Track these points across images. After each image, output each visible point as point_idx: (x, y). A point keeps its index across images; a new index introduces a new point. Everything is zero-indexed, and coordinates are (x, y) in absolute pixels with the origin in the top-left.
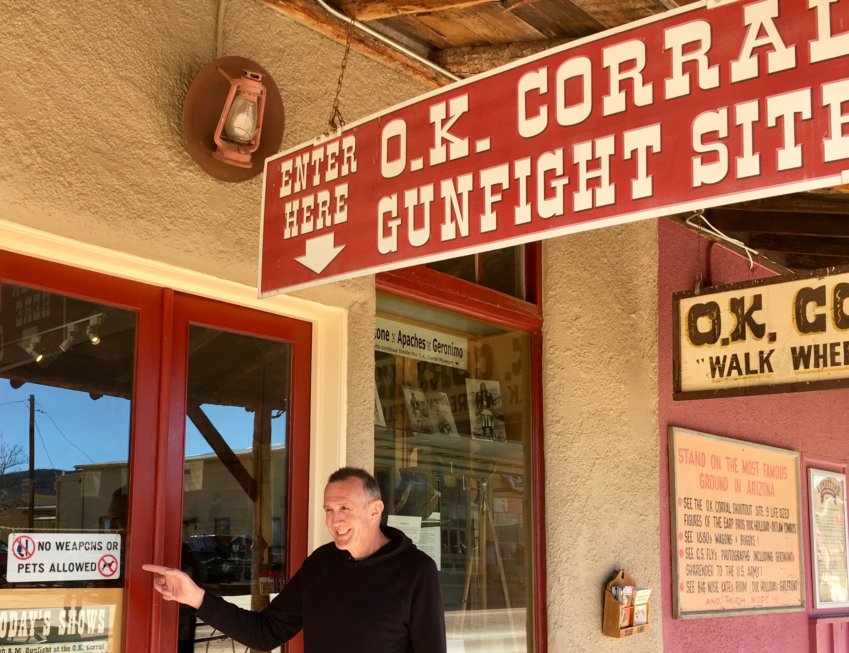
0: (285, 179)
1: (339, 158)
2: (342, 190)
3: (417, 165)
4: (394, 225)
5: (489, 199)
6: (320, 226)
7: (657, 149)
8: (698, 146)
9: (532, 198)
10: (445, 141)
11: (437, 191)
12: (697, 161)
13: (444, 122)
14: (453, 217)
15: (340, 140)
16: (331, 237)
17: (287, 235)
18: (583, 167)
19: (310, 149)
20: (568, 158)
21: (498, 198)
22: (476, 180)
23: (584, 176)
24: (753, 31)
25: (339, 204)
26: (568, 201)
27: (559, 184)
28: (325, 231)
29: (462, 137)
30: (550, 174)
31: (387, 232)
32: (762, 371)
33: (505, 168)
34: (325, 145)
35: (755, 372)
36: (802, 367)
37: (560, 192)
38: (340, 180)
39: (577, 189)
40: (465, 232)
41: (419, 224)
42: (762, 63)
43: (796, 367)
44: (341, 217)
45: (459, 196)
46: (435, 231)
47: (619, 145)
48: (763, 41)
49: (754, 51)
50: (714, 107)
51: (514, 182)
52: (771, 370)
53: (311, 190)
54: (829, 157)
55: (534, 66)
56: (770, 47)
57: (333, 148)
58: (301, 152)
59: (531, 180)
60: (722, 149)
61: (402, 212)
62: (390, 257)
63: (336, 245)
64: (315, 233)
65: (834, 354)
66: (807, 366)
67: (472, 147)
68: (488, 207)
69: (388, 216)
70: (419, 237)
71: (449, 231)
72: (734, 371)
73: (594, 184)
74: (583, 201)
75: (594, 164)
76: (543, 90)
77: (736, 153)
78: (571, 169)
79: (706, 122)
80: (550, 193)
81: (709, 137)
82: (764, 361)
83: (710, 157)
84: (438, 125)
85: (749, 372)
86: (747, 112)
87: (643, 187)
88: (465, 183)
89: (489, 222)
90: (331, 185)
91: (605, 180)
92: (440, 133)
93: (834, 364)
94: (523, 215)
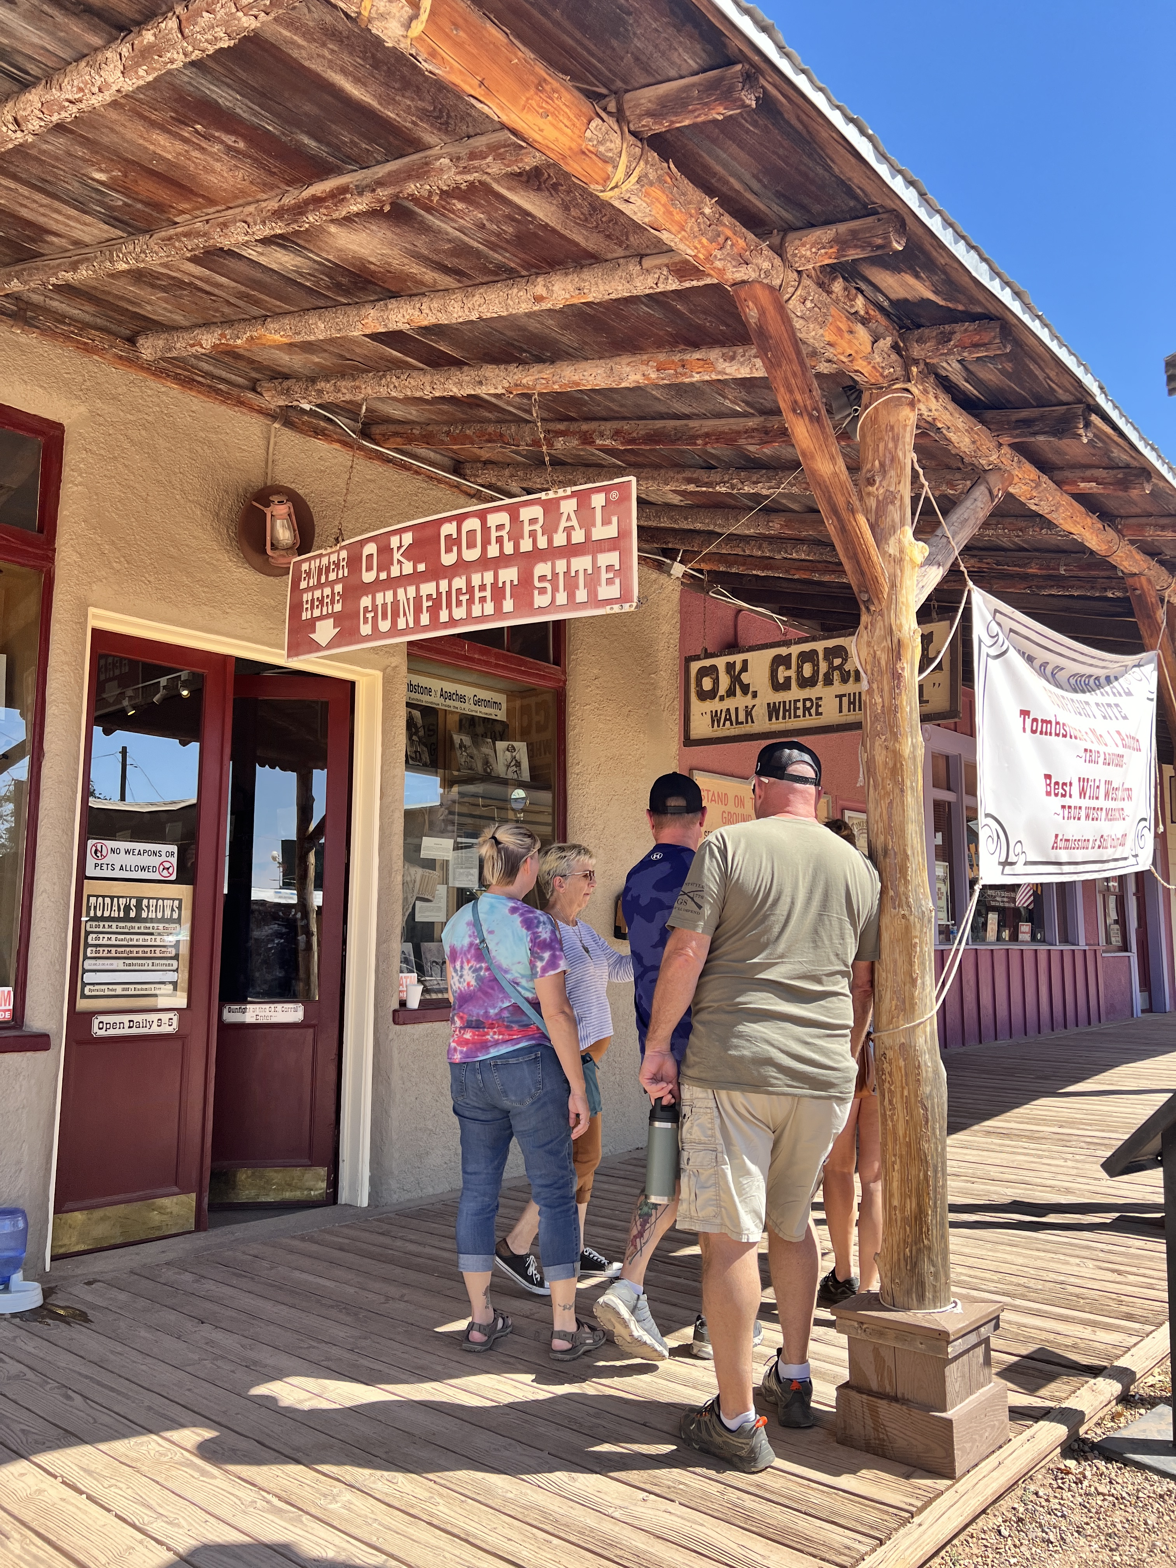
0: (304, 575)
1: (337, 565)
2: (339, 588)
3: (383, 576)
4: (370, 615)
5: (426, 604)
6: (325, 613)
7: (516, 583)
8: (537, 584)
9: (449, 606)
10: (399, 561)
11: (395, 595)
12: (536, 592)
13: (399, 548)
14: (405, 614)
15: (338, 552)
16: (331, 621)
17: (304, 618)
18: (477, 589)
19: (321, 556)
20: (469, 582)
21: (430, 603)
22: (418, 590)
23: (478, 595)
24: (564, 518)
25: (337, 598)
26: (469, 609)
27: (464, 598)
28: (328, 616)
29: (409, 560)
30: (459, 591)
31: (366, 621)
32: (747, 722)
33: (433, 584)
34: (329, 554)
35: (742, 723)
36: (774, 719)
37: (464, 603)
38: (337, 581)
39: (474, 603)
40: (411, 625)
41: (384, 617)
42: (569, 537)
43: (770, 719)
44: (338, 607)
45: (408, 600)
46: (394, 623)
47: (496, 577)
48: (569, 524)
49: (565, 529)
50: (544, 561)
51: (439, 594)
52: (753, 722)
53: (320, 586)
54: (600, 597)
55: (450, 519)
56: (573, 527)
57: (334, 558)
58: (314, 557)
59: (449, 593)
60: (549, 587)
61: (375, 607)
62: (367, 638)
63: (334, 627)
64: (321, 618)
65: (796, 709)
66: (777, 718)
67: (415, 567)
68: (424, 609)
69: (366, 609)
70: (384, 626)
71: (401, 624)
72: (728, 723)
73: (483, 600)
74: (476, 611)
75: (482, 588)
76: (455, 536)
77: (555, 589)
78: (470, 589)
79: (542, 569)
80: (459, 603)
81: (542, 578)
82: (748, 713)
83: (543, 591)
84: (395, 550)
85: (738, 723)
86: (561, 565)
87: (508, 605)
88: (411, 591)
89: (425, 619)
90: (332, 584)
91: (489, 598)
92: (397, 556)
93: (796, 716)
94: (444, 616)
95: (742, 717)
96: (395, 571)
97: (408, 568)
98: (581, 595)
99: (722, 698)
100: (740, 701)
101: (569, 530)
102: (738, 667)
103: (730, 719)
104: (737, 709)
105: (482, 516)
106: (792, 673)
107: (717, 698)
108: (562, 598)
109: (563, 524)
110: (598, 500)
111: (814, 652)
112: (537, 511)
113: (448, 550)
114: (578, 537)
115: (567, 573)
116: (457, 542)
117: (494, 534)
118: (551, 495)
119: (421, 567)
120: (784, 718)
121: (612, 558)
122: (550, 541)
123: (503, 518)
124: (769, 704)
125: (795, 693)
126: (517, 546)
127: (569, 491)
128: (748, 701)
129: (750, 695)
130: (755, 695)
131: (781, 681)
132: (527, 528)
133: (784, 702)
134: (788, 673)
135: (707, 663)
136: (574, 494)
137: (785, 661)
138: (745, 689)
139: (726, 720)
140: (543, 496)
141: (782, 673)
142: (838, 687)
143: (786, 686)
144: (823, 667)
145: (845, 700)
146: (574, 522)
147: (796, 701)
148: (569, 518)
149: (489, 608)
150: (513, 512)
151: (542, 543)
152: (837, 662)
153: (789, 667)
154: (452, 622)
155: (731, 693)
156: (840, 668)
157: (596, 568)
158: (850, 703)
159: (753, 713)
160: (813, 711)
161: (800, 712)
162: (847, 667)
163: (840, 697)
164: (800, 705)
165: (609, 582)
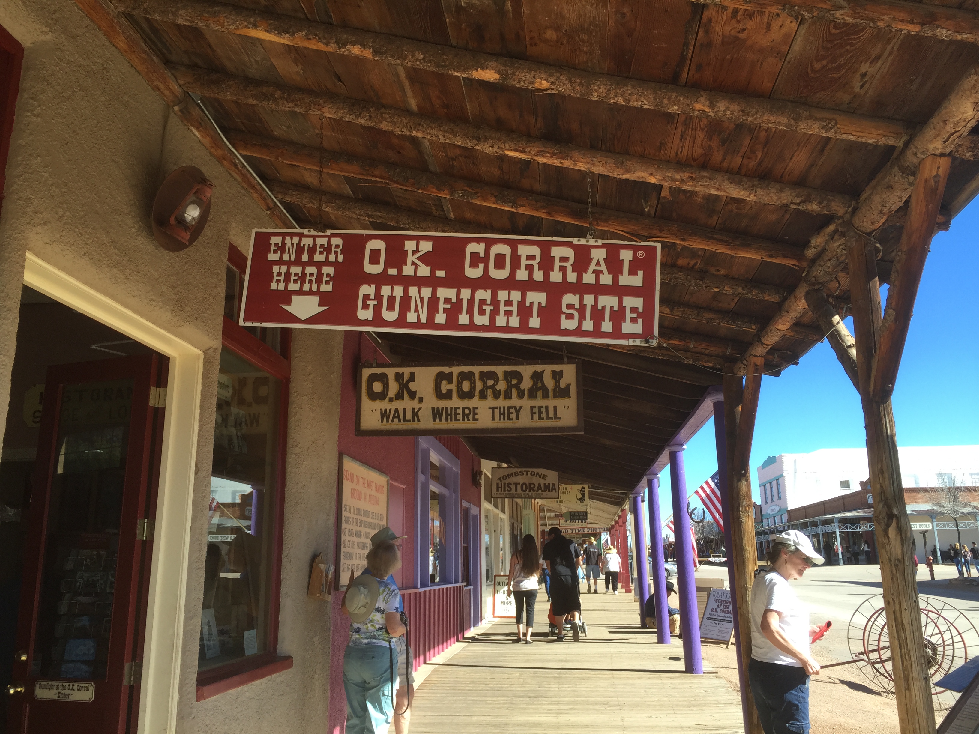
0: (273, 248)
1: (328, 249)
2: (328, 270)
3: (392, 271)
4: (372, 304)
5: (442, 306)
6: (306, 288)
7: (544, 305)
8: (564, 309)
9: (470, 311)
10: (413, 263)
11: (406, 291)
12: (563, 317)
13: (414, 252)
14: (416, 310)
15: (329, 238)
16: (316, 299)
17: (273, 287)
18: (502, 304)
19: (301, 235)
20: (494, 296)
21: (448, 306)
22: (434, 292)
23: (503, 308)
24: (594, 262)
25: (325, 279)
26: (493, 319)
27: (488, 309)
28: (310, 293)
29: (427, 265)
30: (482, 302)
31: (365, 307)
32: (414, 421)
33: (454, 291)
34: (315, 237)
35: (409, 421)
36: (437, 420)
37: (488, 313)
38: (327, 263)
39: (498, 314)
40: (424, 320)
41: (391, 307)
42: (598, 279)
43: (434, 420)
44: (327, 288)
45: (422, 299)
46: (403, 315)
47: (524, 297)
48: (598, 268)
49: (594, 271)
50: (574, 293)
51: (459, 300)
52: (419, 421)
53: (299, 262)
54: (624, 331)
55: (478, 241)
56: (601, 272)
57: (322, 241)
58: (291, 235)
59: (471, 302)
60: (576, 315)
61: (378, 297)
62: (366, 323)
63: (320, 305)
64: (301, 292)
65: (457, 414)
66: (440, 420)
67: (433, 272)
68: (441, 310)
69: (366, 297)
70: (390, 316)
71: (411, 317)
72: (396, 420)
73: (508, 314)
74: (501, 321)
75: (509, 303)
76: (482, 254)
77: (582, 317)
78: (495, 302)
79: (569, 299)
80: (482, 312)
81: (570, 306)
82: (415, 414)
83: (570, 317)
84: (410, 253)
85: (405, 420)
86: (589, 300)
87: (535, 322)
88: (427, 292)
89: (440, 318)
90: (319, 265)
91: (515, 313)
92: (410, 258)
93: (456, 420)
94: (463, 319)
95: (409, 416)
96: (408, 270)
97: (424, 271)
98: (607, 326)
99: (391, 400)
100: (407, 404)
101: (598, 273)
102: (406, 377)
103: (398, 417)
104: (404, 410)
105: (514, 245)
106: (453, 387)
107: (387, 399)
108: (588, 325)
109: (593, 266)
110: (626, 256)
111: (472, 374)
112: (569, 252)
113: (474, 265)
114: (606, 279)
115: (594, 307)
116: (485, 260)
117: (524, 262)
118: (583, 242)
119: (440, 273)
120: (446, 420)
121: (638, 302)
122: (580, 278)
123: (536, 251)
124: (433, 409)
125: (455, 402)
126: (546, 276)
127: (600, 242)
128: (415, 404)
129: (416, 400)
130: (421, 400)
131: (444, 391)
132: (557, 264)
133: (447, 408)
134: (449, 387)
135: (379, 371)
136: (604, 246)
137: (448, 377)
138: (412, 395)
139: (394, 417)
140: (575, 241)
141: (445, 387)
142: (491, 402)
143: (448, 396)
144: (479, 385)
145: (497, 412)
146: (603, 267)
147: (456, 409)
148: (598, 264)
149: (515, 321)
150: (545, 248)
151: (572, 277)
152: (490, 383)
153: (450, 382)
154: (472, 326)
155: (399, 396)
156: (493, 387)
157: (622, 309)
158: (500, 414)
159: (420, 414)
160: (471, 417)
161: (460, 417)
162: (498, 387)
163: (493, 409)
164: (460, 411)
165: (633, 320)
